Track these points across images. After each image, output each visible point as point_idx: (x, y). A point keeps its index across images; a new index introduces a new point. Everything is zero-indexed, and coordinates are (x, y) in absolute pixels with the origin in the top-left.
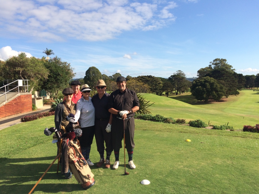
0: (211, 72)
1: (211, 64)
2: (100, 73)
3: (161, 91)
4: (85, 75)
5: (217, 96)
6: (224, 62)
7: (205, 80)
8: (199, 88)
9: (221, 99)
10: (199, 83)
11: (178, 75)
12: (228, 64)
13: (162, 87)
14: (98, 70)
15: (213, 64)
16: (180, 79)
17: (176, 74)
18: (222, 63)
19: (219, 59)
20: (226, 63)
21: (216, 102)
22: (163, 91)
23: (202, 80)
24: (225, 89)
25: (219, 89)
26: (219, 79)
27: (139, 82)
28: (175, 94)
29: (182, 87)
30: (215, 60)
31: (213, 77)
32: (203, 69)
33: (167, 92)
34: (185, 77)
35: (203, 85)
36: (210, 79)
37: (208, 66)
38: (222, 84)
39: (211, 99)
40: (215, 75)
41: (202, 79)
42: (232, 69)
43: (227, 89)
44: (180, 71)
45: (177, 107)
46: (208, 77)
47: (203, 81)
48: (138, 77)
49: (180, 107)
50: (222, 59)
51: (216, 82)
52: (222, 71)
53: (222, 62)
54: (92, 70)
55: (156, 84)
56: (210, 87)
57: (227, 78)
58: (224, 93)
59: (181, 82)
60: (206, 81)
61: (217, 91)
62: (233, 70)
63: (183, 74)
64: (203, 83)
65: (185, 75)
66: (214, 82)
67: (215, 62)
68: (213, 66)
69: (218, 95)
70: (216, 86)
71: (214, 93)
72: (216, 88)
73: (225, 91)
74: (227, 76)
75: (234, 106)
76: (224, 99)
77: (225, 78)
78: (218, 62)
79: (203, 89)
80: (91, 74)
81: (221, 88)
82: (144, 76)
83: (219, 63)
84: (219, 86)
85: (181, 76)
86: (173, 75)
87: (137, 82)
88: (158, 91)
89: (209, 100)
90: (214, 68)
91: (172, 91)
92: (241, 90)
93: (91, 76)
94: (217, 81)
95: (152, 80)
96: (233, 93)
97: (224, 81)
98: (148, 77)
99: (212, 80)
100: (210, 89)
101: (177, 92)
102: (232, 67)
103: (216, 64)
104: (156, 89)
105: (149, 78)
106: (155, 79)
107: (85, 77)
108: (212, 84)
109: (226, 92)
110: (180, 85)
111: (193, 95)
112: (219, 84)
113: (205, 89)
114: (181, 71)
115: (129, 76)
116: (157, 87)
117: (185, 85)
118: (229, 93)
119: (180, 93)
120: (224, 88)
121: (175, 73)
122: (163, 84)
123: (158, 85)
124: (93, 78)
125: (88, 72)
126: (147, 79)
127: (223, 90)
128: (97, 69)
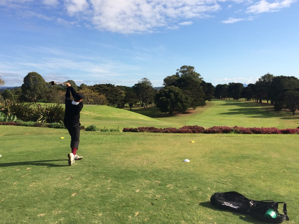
0: (176, 81)
1: (178, 72)
2: (44, 80)
3: (122, 102)
4: (23, 83)
5: (182, 108)
6: (192, 69)
7: (169, 89)
8: (163, 98)
9: (187, 111)
10: (163, 93)
11: (143, 84)
12: (196, 72)
13: (124, 98)
14: (41, 76)
15: (180, 71)
16: (145, 88)
17: (142, 82)
18: (189, 71)
19: (187, 66)
20: (194, 71)
21: (182, 114)
22: (126, 102)
23: (166, 90)
24: (191, 100)
25: (184, 100)
26: (184, 89)
27: (94, 92)
28: (140, 106)
29: (148, 97)
30: (182, 67)
31: (178, 87)
32: (169, 77)
33: (131, 104)
34: (152, 85)
35: (168, 96)
36: (175, 89)
37: (175, 74)
38: (187, 94)
39: (176, 110)
40: (180, 84)
41: (167, 88)
42: (200, 77)
43: (193, 99)
44: (145, 78)
45: (127, 119)
46: (173, 86)
47: (168, 91)
48: (94, 85)
49: (131, 120)
50: (189, 66)
51: (180, 92)
52: (187, 80)
53: (189, 69)
54: (33, 77)
55: (117, 94)
56: (175, 97)
57: (192, 88)
58: (189, 104)
59: (147, 91)
60: (170, 91)
61: (181, 102)
62: (201, 79)
63: (149, 82)
64: (168, 93)
65: (151, 84)
66: (178, 91)
67: (182, 69)
68: (180, 74)
69: (183, 106)
70: (181, 96)
71: (179, 104)
72: (181, 98)
73: (190, 102)
74: (192, 86)
75: (198, 119)
76: (191, 111)
77: (190, 87)
78: (186, 69)
79: (167, 100)
80: (32, 81)
81: (187, 99)
82: (101, 85)
83: (186, 71)
84: (184, 96)
85: (147, 85)
86: (137, 83)
87: (92, 92)
88: (119, 102)
89: (173, 112)
90: (181, 76)
91: (136, 102)
92: (210, 101)
93: (31, 84)
94: (182, 90)
95: (112, 89)
96: (199, 104)
97: (189, 91)
98: (106, 86)
99: (177, 89)
100: (175, 99)
101: (143, 103)
102: (200, 76)
103: (183, 72)
104: (116, 100)
105: (108, 87)
106: (115, 89)
107: (23, 85)
108: (176, 95)
109: (192, 103)
110: (146, 96)
111: (157, 107)
112: (184, 94)
113: (169, 99)
114: (147, 79)
115: (84, 85)
116: (118, 97)
117: (151, 95)
118: (195, 104)
119: (146, 104)
120: (189, 98)
121: (140, 81)
122: (125, 94)
123: (118, 96)
124: (34, 86)
125: (27, 79)
126: (106, 88)
127: (189, 100)
128: (39, 75)
